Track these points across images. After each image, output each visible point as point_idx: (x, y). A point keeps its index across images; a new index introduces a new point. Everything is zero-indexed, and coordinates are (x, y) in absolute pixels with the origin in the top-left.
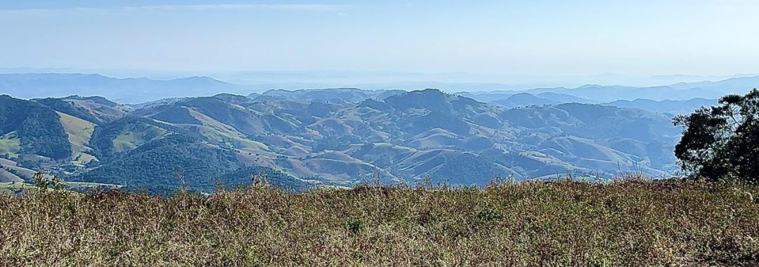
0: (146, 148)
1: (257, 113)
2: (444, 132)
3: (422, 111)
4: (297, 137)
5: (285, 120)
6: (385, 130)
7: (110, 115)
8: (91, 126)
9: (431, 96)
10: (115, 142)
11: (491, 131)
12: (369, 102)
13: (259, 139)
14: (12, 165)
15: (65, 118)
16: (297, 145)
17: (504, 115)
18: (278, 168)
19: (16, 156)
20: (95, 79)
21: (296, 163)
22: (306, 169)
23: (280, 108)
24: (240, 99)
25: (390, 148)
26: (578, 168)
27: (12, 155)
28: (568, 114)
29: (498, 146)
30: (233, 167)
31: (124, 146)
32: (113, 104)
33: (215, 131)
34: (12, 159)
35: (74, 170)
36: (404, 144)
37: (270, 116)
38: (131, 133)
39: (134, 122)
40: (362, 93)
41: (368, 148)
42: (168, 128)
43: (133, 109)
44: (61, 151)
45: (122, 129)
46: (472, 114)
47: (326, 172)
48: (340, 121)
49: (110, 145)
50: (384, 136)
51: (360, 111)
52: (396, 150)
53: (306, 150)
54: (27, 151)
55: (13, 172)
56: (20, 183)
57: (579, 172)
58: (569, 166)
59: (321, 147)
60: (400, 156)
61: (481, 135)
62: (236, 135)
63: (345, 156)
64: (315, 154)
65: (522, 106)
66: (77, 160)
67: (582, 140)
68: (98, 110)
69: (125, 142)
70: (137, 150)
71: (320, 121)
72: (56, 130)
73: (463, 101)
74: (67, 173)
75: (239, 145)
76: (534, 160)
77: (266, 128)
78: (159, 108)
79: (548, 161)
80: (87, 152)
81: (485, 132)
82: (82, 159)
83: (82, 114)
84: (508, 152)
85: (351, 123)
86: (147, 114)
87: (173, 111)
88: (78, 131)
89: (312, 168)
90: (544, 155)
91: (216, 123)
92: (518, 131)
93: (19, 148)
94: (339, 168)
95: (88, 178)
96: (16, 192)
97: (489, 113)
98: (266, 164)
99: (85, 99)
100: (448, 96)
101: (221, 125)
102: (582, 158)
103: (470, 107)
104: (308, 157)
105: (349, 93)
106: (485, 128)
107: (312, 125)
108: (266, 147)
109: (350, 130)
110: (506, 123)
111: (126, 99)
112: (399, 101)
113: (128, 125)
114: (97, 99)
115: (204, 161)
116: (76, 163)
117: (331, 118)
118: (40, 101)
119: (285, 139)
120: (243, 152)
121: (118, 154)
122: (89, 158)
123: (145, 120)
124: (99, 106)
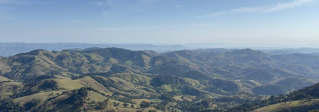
0: (164, 64)
1: (194, 55)
2: (252, 62)
3: (245, 55)
4: (206, 62)
5: (202, 57)
6: (233, 60)
7: (155, 55)
8: (150, 58)
9: (248, 50)
10: (156, 62)
11: (268, 62)
12: (228, 52)
13: (195, 63)
14: (130, 68)
15: (143, 56)
16: (205, 65)
17: (273, 57)
18: (200, 71)
19: (131, 66)
20: (151, 45)
21: (205, 70)
22: (209, 72)
23: (201, 54)
24: (189, 51)
25: (234, 66)
26: (299, 75)
27: (130, 65)
28: (295, 57)
29: (271, 67)
30: (187, 71)
31: (158, 64)
32: (156, 52)
33: (182, 60)
34: (130, 66)
35: (145, 70)
36: (239, 65)
37: (198, 56)
38: (160, 60)
39: (161, 57)
40: (225, 50)
41: (227, 66)
42: (170, 59)
43: (160, 54)
44: (142, 65)
45: (158, 59)
46: (261, 56)
47: (214, 73)
48: (219, 58)
49: (154, 63)
50: (232, 62)
51: (225, 55)
52: (236, 67)
53: (208, 66)
54: (134, 64)
55: (130, 70)
56: (132, 73)
57: (300, 76)
58: (296, 74)
59: (213, 66)
60: (237, 69)
61: (265, 63)
62: (188, 61)
63: (220, 68)
64: (211, 67)
65: (279, 54)
66: (146, 67)
67: (300, 65)
68: (152, 54)
69: (159, 62)
70: (162, 65)
71: (212, 58)
72: (141, 59)
73: (259, 52)
74: (144, 71)
75: (189, 64)
76: (283, 71)
77: (197, 60)
78: (167, 53)
79: (288, 72)
80: (149, 65)
81: (266, 62)
82: (148, 67)
83: (148, 55)
84: (274, 69)
85: (222, 58)
86: (164, 55)
87: (171, 54)
88: (147, 59)
89: (210, 72)
90: (287, 70)
91: (183, 58)
92: (277, 62)
93: (132, 64)
94: (218, 72)
95: (149, 72)
96: (131, 76)
97: (268, 56)
98: (197, 70)
99: (148, 51)
100: (254, 51)
101: (184, 58)
102: (300, 72)
103: (261, 54)
104: (209, 68)
105: (222, 49)
106: (266, 61)
107: (210, 59)
108: (197, 65)
109: (222, 61)
110: (273, 59)
111: (159, 51)
112: (237, 52)
113: (159, 58)
114: (151, 51)
115: (179, 68)
116: (146, 68)
117: (216, 57)
118: (137, 51)
119: (202, 63)
120: (190, 66)
121: (157, 66)
122: (149, 67)
123: (164, 57)
124: (152, 53)
